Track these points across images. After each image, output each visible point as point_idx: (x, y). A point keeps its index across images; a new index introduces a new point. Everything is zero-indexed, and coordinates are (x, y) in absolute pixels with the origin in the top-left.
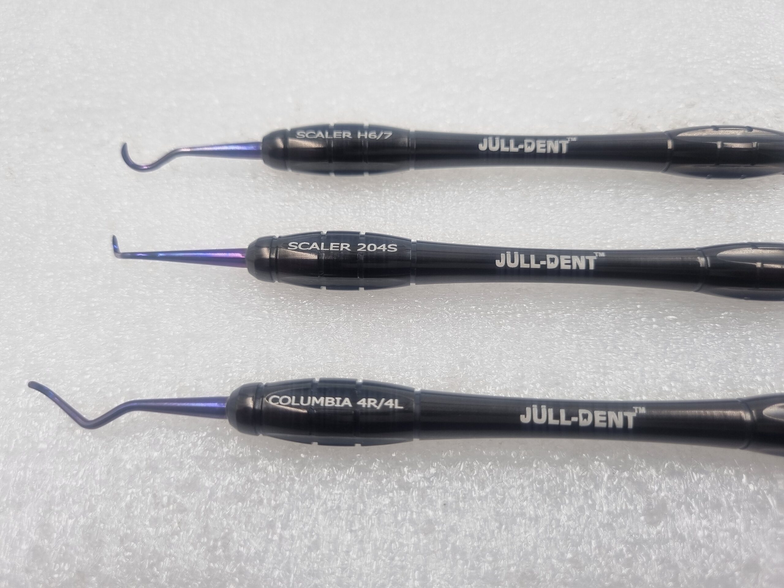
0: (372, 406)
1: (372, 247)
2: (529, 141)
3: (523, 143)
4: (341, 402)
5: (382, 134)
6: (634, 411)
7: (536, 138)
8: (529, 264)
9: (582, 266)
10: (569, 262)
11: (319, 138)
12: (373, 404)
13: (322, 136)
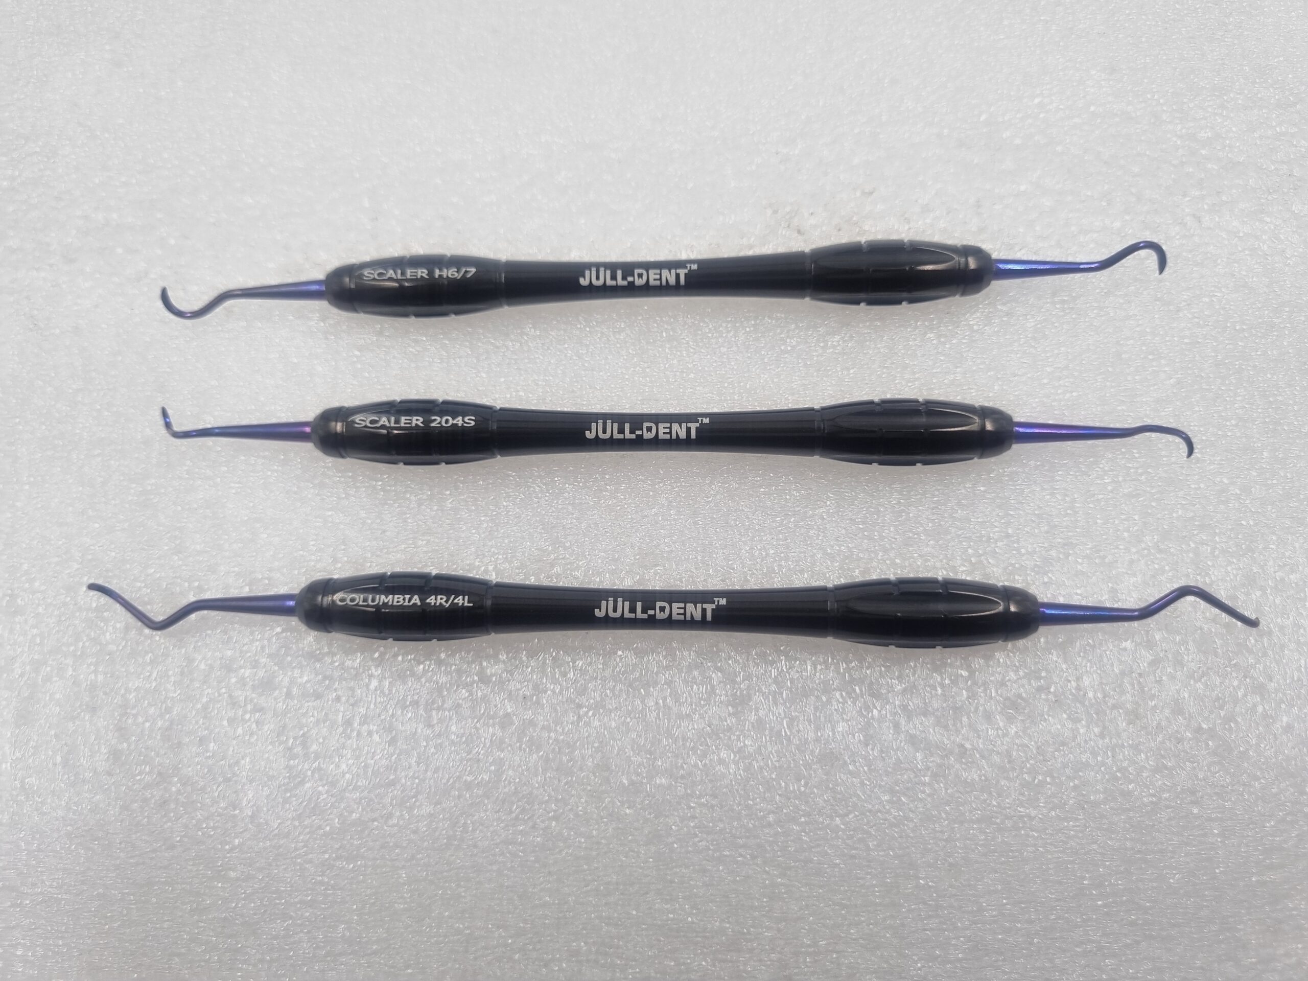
0: (441, 603)
1: (447, 421)
2: (640, 271)
3: (633, 273)
4: (410, 600)
5: (464, 270)
6: (714, 602)
7: (649, 266)
8: (623, 435)
9: (683, 435)
10: (668, 430)
11: (390, 279)
12: (443, 601)
13: (394, 276)
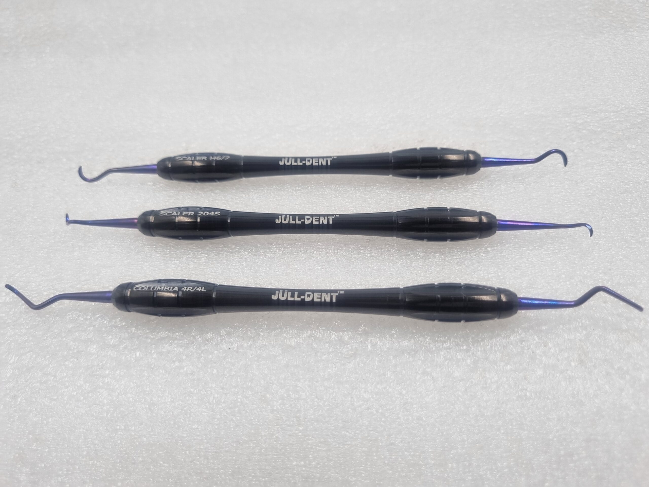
0: (189, 290)
1: (206, 214)
2: (309, 159)
3: (305, 160)
5: (224, 157)
8: (295, 222)
9: (325, 222)
10: (318, 220)
13: (190, 159)
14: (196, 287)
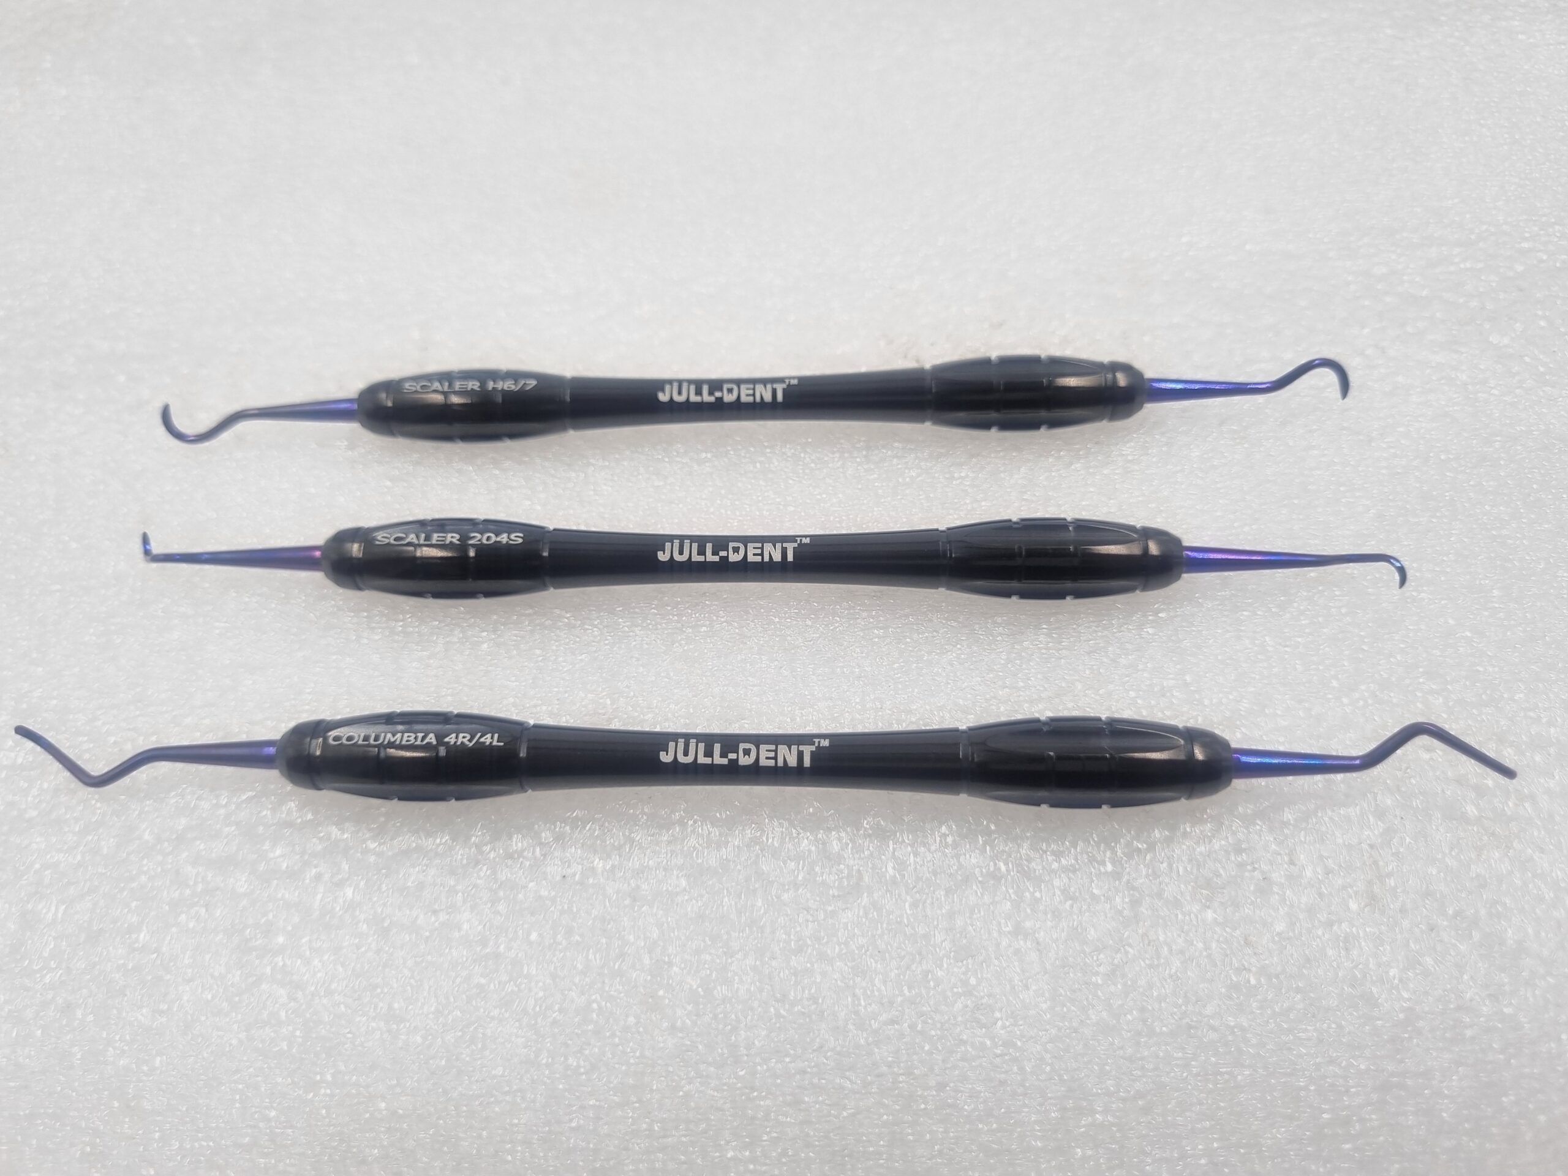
0: (462, 743)
1: (488, 538)
2: (730, 386)
3: (721, 390)
4: (423, 738)
5: (523, 382)
6: (814, 744)
7: (739, 382)
8: (703, 557)
9: (777, 557)
10: (759, 551)
11: (436, 391)
12: (465, 740)
13: (440, 388)
14: (479, 735)
